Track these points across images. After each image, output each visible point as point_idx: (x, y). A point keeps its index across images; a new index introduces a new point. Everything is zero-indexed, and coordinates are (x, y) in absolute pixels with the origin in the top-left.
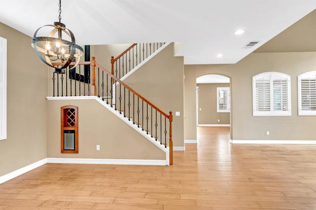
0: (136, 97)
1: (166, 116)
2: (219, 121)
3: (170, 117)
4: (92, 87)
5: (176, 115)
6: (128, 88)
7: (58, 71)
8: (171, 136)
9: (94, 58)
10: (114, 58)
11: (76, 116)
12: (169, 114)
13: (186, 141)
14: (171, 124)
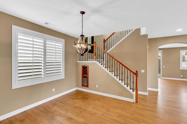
0: (116, 62)
1: (134, 73)
2: (182, 76)
3: (136, 74)
4: (95, 57)
5: (142, 72)
6: (112, 57)
7: (82, 55)
8: (136, 85)
9: (95, 42)
10: (105, 40)
11: (87, 70)
12: (135, 72)
13: (149, 89)
14: (137, 78)
